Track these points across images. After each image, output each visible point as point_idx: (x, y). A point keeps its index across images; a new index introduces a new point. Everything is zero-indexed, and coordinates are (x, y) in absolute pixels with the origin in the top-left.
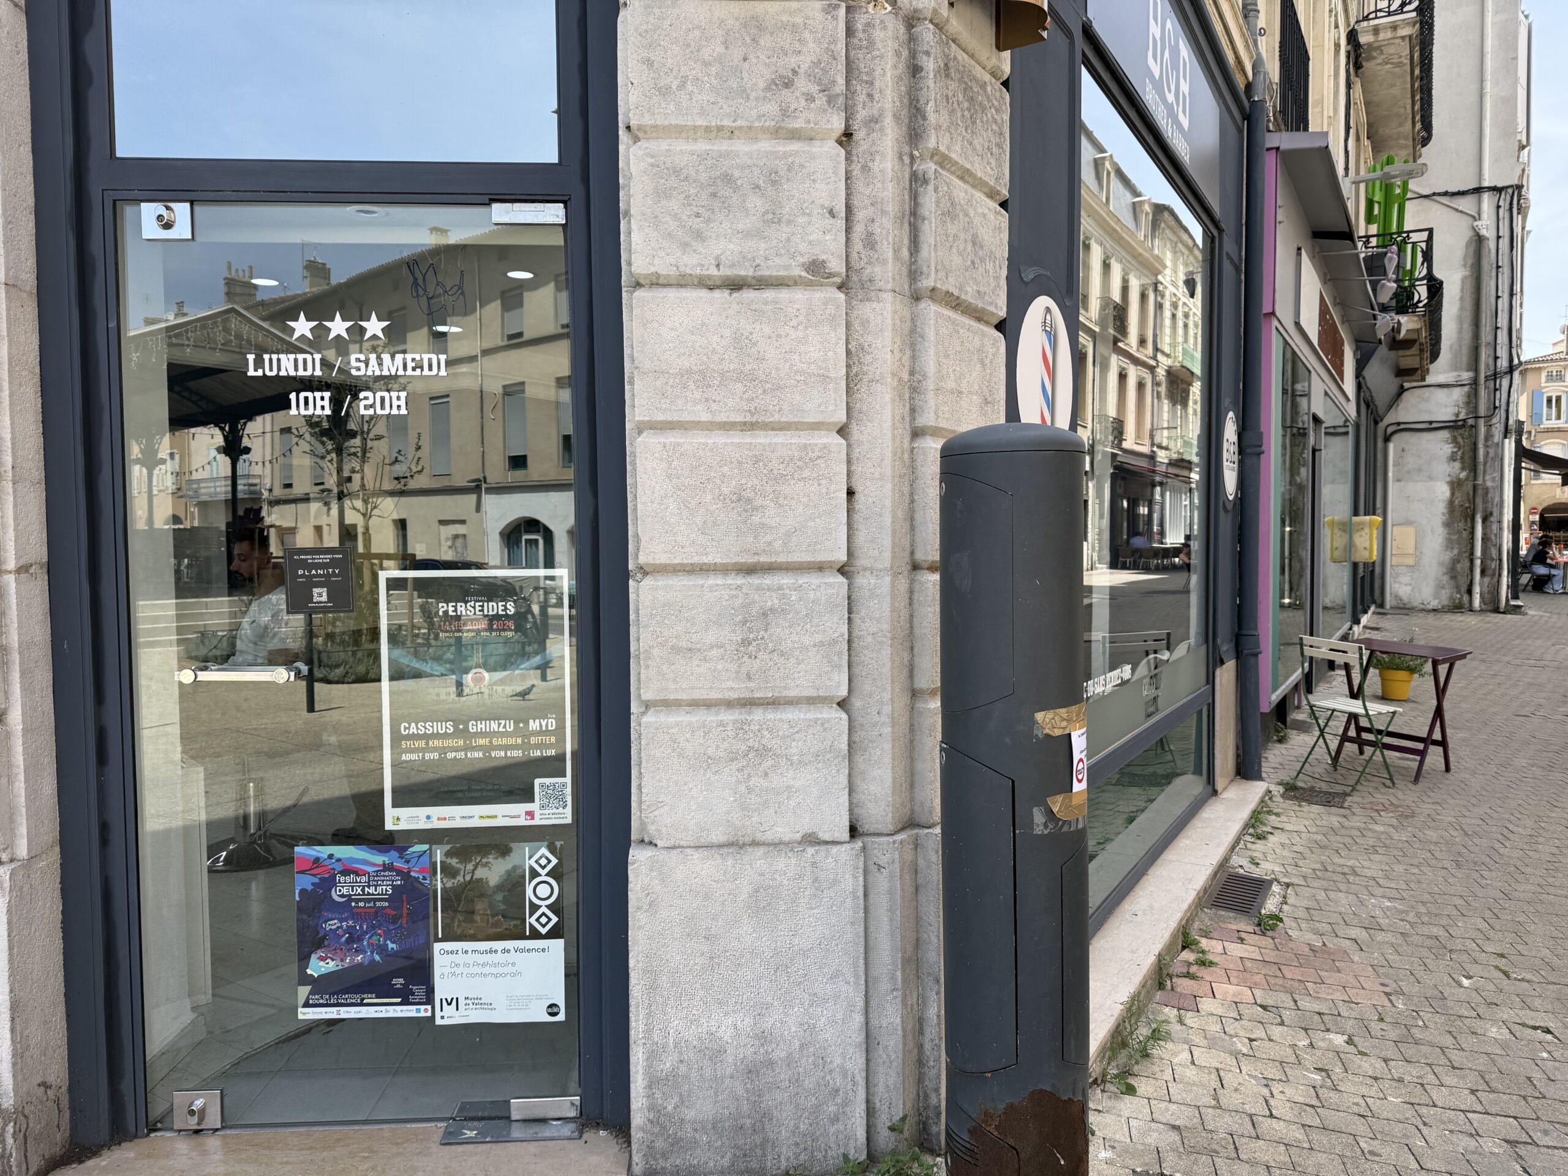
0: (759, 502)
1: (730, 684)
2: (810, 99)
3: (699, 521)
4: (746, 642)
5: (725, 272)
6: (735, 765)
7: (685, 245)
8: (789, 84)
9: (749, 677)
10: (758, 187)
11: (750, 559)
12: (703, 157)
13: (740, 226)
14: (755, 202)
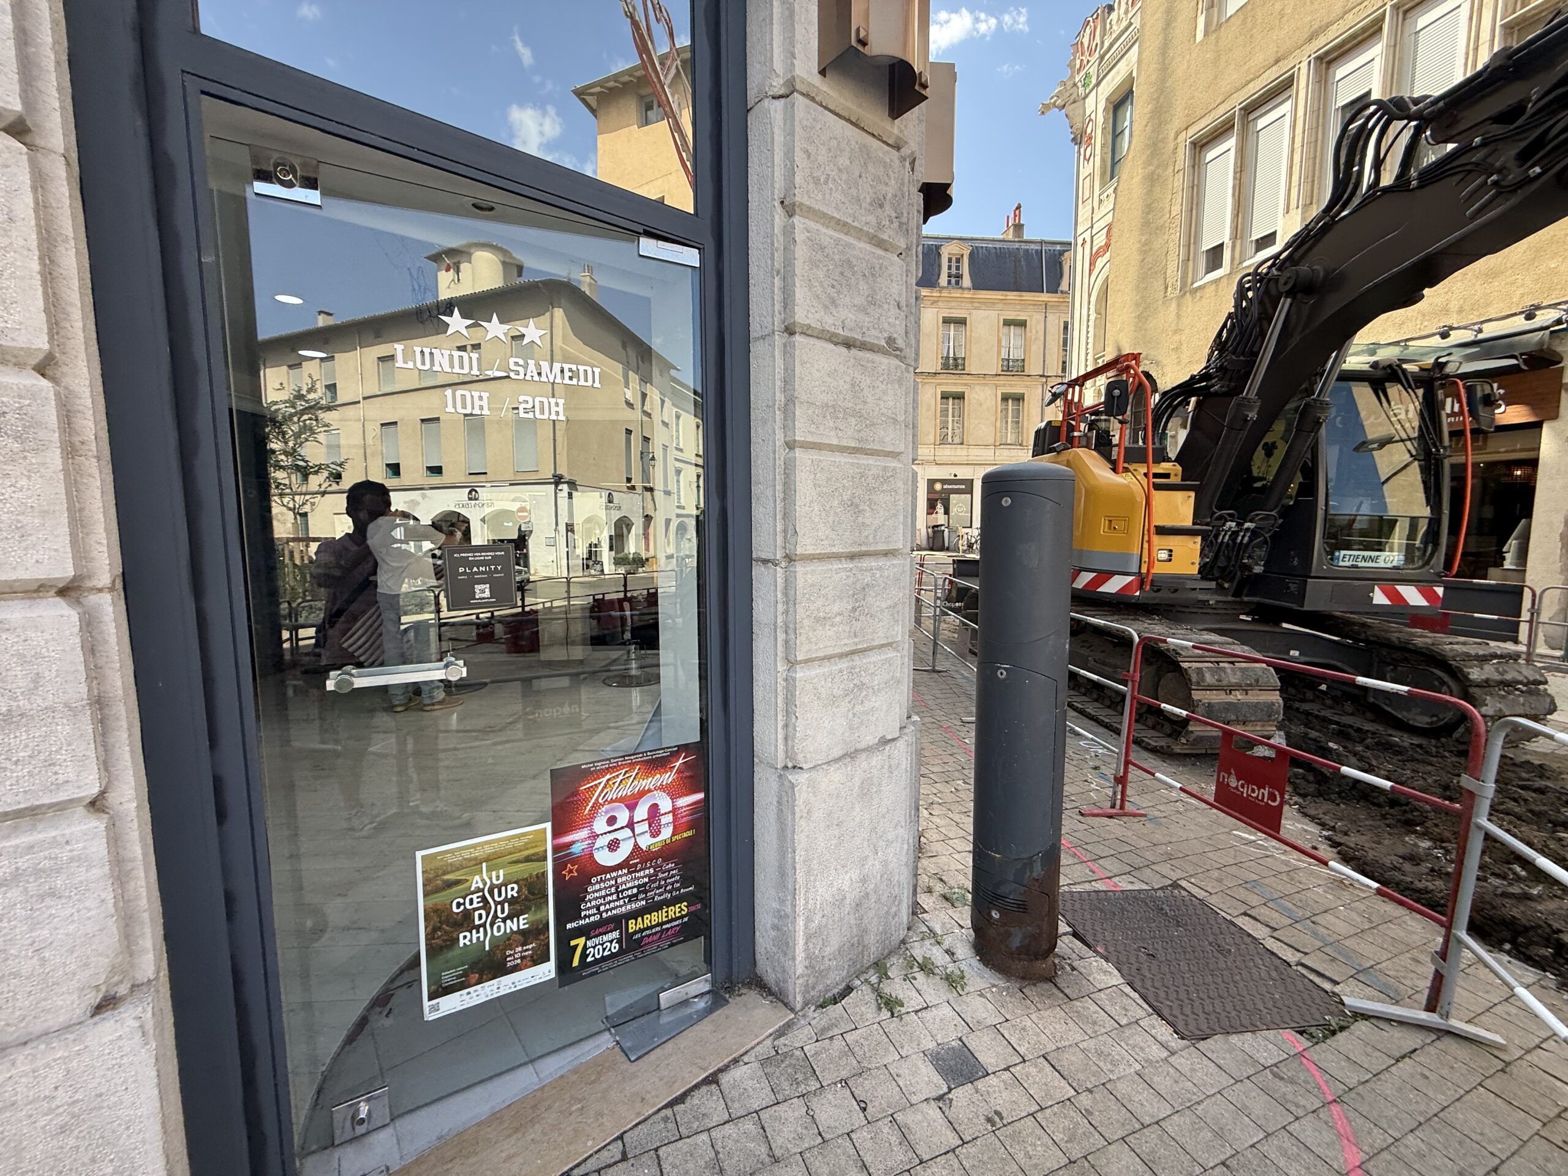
0: (861, 508)
1: (846, 641)
2: (891, 222)
3: (830, 520)
4: (854, 609)
5: (847, 333)
6: (848, 699)
7: (826, 307)
8: (881, 206)
9: (855, 636)
10: (864, 275)
11: (855, 549)
12: (837, 242)
13: (856, 302)
14: (863, 286)
